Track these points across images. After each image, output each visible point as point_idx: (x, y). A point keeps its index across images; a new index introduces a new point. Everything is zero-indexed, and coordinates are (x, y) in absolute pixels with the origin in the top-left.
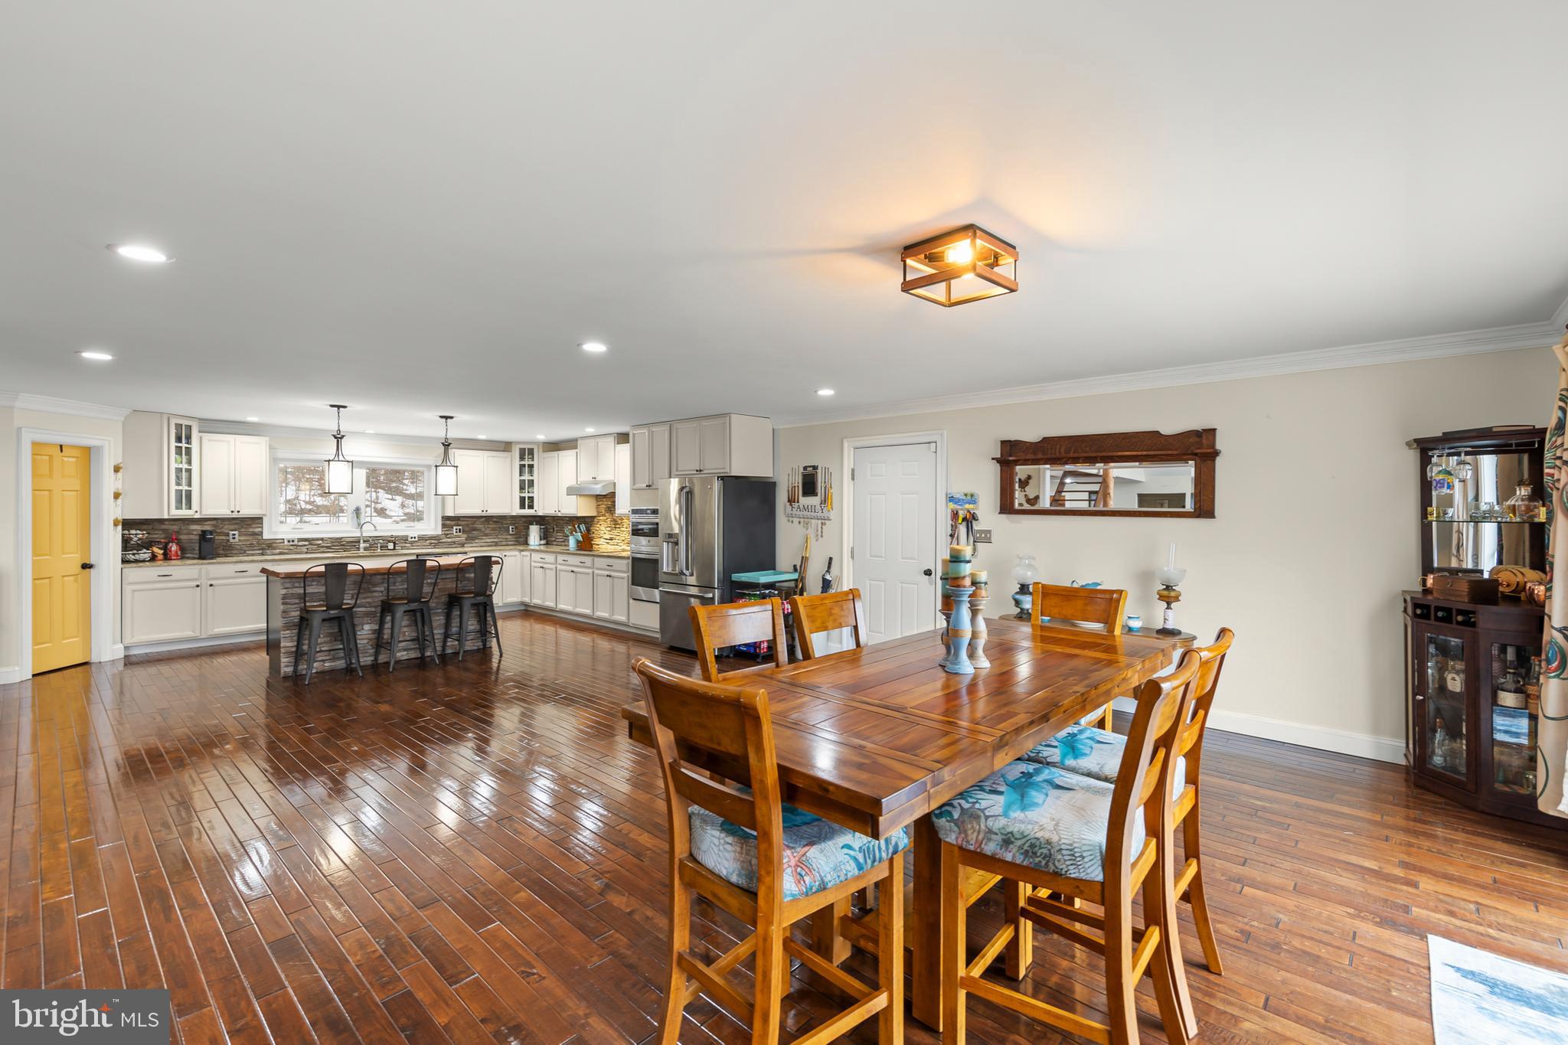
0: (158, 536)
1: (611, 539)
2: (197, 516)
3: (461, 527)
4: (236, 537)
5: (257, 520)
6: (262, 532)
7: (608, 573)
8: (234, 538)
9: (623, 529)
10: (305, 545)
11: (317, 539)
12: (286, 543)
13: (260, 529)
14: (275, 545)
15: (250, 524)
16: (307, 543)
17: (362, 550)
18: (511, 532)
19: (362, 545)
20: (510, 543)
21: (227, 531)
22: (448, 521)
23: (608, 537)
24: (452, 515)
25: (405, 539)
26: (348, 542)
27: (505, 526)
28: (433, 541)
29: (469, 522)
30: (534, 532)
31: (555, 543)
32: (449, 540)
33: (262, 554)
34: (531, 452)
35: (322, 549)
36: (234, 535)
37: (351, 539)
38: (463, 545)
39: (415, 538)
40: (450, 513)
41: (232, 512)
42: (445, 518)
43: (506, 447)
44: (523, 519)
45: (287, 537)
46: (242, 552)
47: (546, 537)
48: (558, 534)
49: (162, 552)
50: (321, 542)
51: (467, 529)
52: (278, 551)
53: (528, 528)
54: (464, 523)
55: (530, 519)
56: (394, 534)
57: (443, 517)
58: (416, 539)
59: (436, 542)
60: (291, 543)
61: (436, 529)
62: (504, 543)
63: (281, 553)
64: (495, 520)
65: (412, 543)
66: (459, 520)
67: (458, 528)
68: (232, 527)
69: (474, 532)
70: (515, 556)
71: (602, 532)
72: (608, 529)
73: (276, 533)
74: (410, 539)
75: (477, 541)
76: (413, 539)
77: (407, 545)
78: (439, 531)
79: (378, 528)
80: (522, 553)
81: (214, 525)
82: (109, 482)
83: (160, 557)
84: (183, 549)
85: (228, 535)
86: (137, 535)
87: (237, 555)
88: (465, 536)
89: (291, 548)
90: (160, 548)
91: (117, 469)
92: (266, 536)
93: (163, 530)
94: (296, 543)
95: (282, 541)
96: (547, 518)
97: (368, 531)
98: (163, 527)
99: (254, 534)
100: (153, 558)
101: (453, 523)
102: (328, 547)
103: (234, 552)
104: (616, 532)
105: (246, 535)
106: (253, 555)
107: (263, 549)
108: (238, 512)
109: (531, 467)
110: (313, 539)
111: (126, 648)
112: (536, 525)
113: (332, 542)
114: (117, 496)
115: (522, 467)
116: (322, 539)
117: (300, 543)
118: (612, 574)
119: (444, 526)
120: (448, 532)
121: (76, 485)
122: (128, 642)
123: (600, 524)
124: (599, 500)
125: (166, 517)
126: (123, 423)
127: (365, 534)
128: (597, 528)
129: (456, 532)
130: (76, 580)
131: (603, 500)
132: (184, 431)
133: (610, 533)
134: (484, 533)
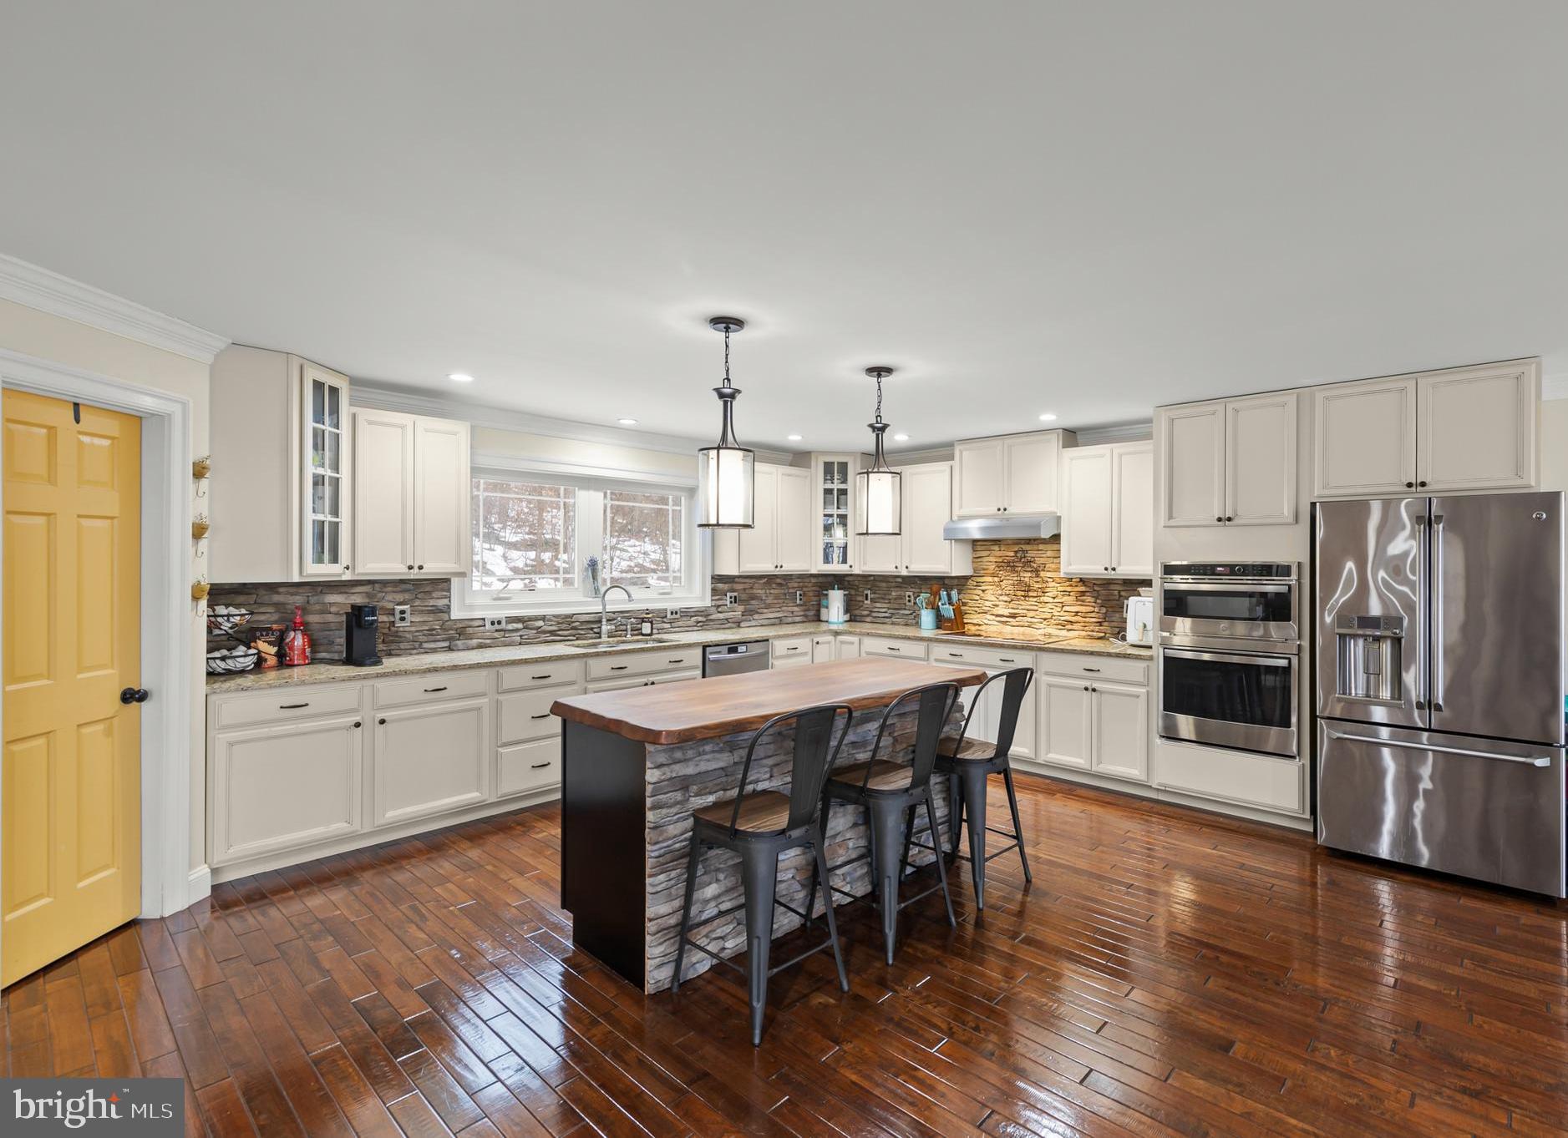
0: (268, 619)
1: (1013, 616)
2: (347, 576)
3: (736, 594)
4: (410, 621)
5: (441, 584)
6: (449, 607)
7: (1087, 684)
8: (403, 619)
9: (1046, 599)
10: (517, 630)
11: (536, 618)
12: (488, 626)
13: (445, 601)
14: (470, 630)
15: (430, 590)
16: (520, 626)
17: (604, 638)
18: (798, 602)
19: (605, 628)
20: (798, 619)
21: (390, 606)
22: (721, 582)
23: (1006, 612)
24: (736, 573)
25: (662, 615)
26: (583, 624)
27: (791, 591)
28: (700, 619)
29: (746, 586)
30: (836, 598)
31: (868, 619)
32: (721, 616)
33: (450, 649)
34: (843, 467)
35: (543, 637)
36: (403, 612)
37: (587, 618)
38: (738, 624)
39: (676, 613)
40: (729, 568)
41: (410, 568)
42: (717, 579)
43: (798, 458)
44: (813, 580)
45: (491, 614)
46: (417, 645)
49: (273, 650)
50: (541, 623)
51: (744, 596)
52: (475, 642)
53: (826, 595)
54: (740, 588)
55: (830, 579)
56: (651, 606)
57: (712, 578)
58: (678, 616)
59: (704, 619)
60: (497, 627)
61: (703, 598)
62: (790, 620)
63: (480, 646)
64: (778, 581)
65: (672, 622)
66: (733, 582)
67: (732, 596)
68: (400, 597)
69: (753, 602)
70: (829, 643)
71: (987, 603)
72: (1006, 598)
73: (471, 607)
74: (669, 616)
75: (756, 616)
76: (674, 617)
77: (669, 626)
78: (707, 602)
79: (634, 597)
80: (840, 638)
81: (368, 595)
82: (184, 500)
83: (272, 661)
84: (313, 644)
85: (392, 612)
86: (232, 618)
87: (408, 652)
88: (741, 608)
89: (496, 635)
90: (270, 643)
91: (199, 472)
92: (456, 614)
93: (276, 605)
94: (503, 625)
95: (481, 623)
97: (615, 606)
98: (276, 598)
99: (437, 611)
100: (260, 664)
101: (726, 588)
102: (552, 633)
103: (402, 646)
104: (1025, 604)
105: (422, 612)
106: (434, 651)
107: (450, 639)
108: (421, 568)
109: (843, 492)
110: (530, 620)
111: (215, 871)
112: (839, 589)
113: (559, 623)
114: (199, 532)
115: (828, 492)
116: (543, 618)
117: (510, 627)
118: (1096, 685)
119: (714, 591)
120: (720, 603)
121: (111, 503)
122: (218, 858)
123: (983, 591)
124: (983, 548)
125: (296, 579)
126: (212, 368)
127: (609, 608)
128: (977, 598)
129: (731, 602)
130: (109, 733)
131: (996, 548)
132: (326, 398)
133: (1011, 605)
134: (765, 603)
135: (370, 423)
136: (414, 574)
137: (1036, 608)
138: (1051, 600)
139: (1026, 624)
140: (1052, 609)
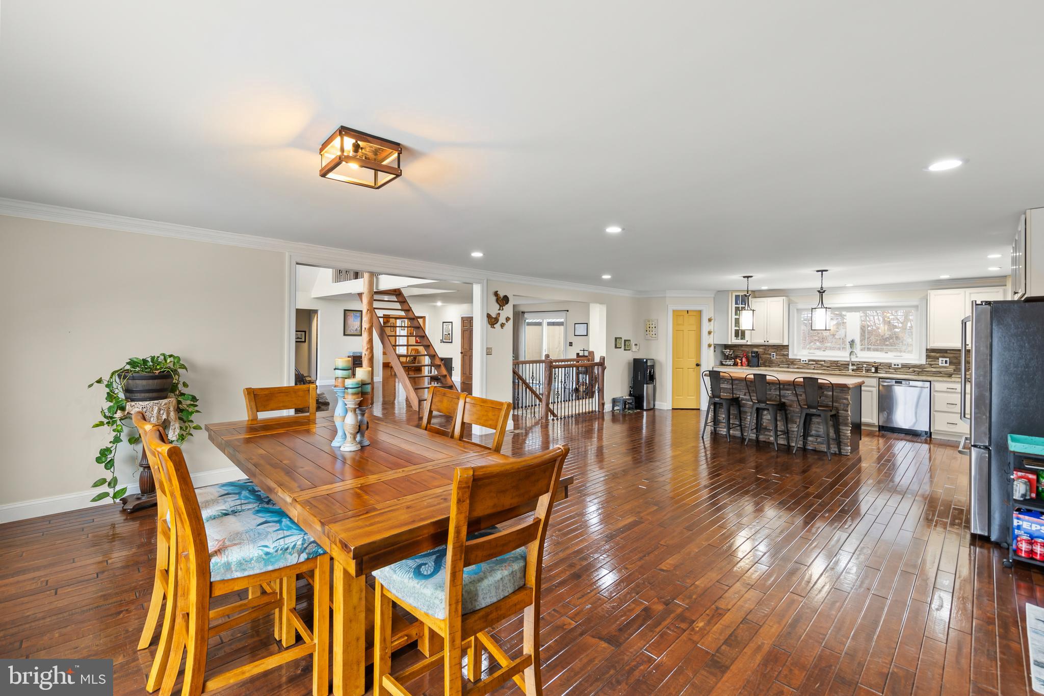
0: (739, 353)
2: (751, 343)
3: (948, 359)
4: (774, 356)
5: (786, 347)
6: (788, 354)
11: (821, 361)
12: (802, 362)
13: (787, 352)
14: (795, 362)
15: (782, 349)
16: (814, 363)
17: (850, 371)
19: (851, 367)
21: (770, 353)
22: (933, 354)
24: (930, 347)
25: (889, 366)
26: (842, 364)
28: (916, 369)
29: (957, 355)
32: (934, 370)
33: (788, 368)
35: (824, 368)
37: (844, 363)
38: (950, 375)
39: (898, 365)
40: (934, 346)
41: (765, 341)
42: (930, 351)
45: (803, 358)
46: (778, 365)
49: (740, 361)
50: (823, 363)
51: (951, 360)
52: (796, 366)
54: (952, 355)
56: (876, 361)
57: (927, 350)
58: (900, 366)
59: (920, 370)
60: (805, 362)
61: (920, 359)
63: (798, 368)
65: (895, 369)
66: (947, 353)
67: (944, 359)
68: (773, 350)
73: (796, 355)
74: (893, 366)
76: (896, 366)
77: (891, 370)
78: (923, 361)
81: (764, 349)
82: (706, 327)
83: (739, 364)
85: (770, 355)
86: (727, 352)
87: (775, 366)
88: (953, 367)
89: (805, 365)
91: (710, 320)
92: (791, 357)
93: (742, 350)
94: (807, 362)
95: (799, 360)
99: (784, 355)
100: (735, 364)
101: (938, 355)
102: (828, 367)
103: (773, 364)
105: (780, 355)
106: (783, 367)
107: (788, 364)
108: (768, 341)
110: (818, 361)
114: (710, 333)
116: (824, 361)
117: (810, 363)
119: (928, 357)
120: (933, 363)
121: (694, 328)
125: (730, 343)
126: (714, 298)
127: (853, 360)
129: (942, 363)
130: (694, 371)
132: (740, 298)
135: (756, 301)
136: (766, 343)
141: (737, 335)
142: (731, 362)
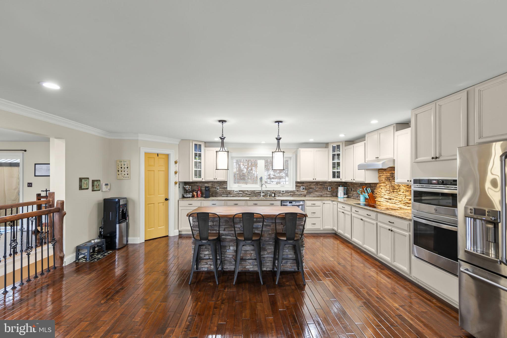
0: (195, 188)
1: (390, 199)
2: (203, 180)
3: (304, 187)
4: (219, 190)
5: (225, 183)
6: (227, 187)
7: (390, 228)
8: (218, 190)
9: (399, 193)
10: (241, 193)
11: (246, 191)
12: (235, 192)
13: (226, 186)
14: (231, 193)
15: (223, 183)
16: (242, 192)
17: (262, 197)
18: (329, 190)
19: (262, 194)
20: (329, 196)
21: (216, 187)
22: (299, 184)
23: (387, 197)
24: (299, 181)
25: (279, 192)
26: (257, 193)
27: (325, 187)
28: (292, 193)
29: (308, 185)
30: (341, 190)
31: (352, 197)
32: (299, 193)
33: (227, 196)
34: (338, 147)
35: (247, 195)
36: (218, 188)
38: (305, 196)
39: (284, 191)
40: (299, 180)
42: (297, 183)
43: (326, 145)
44: (335, 184)
45: (236, 190)
46: (220, 195)
47: (347, 193)
48: (354, 192)
49: (196, 194)
50: (247, 192)
51: (307, 188)
52: (232, 195)
53: (338, 188)
54: (306, 185)
55: (339, 183)
56: (275, 189)
57: (296, 182)
59: (293, 194)
60: (237, 192)
61: (293, 188)
62: (325, 196)
63: (233, 196)
64: (321, 183)
65: (282, 194)
66: (303, 183)
67: (303, 187)
68: (217, 185)
69: (310, 190)
70: (330, 204)
71: (383, 194)
72: (388, 192)
73: (232, 188)
74: (281, 192)
75: (312, 194)
76: (283, 192)
77: (280, 195)
78: (294, 189)
79: (267, 187)
80: (333, 202)
82: (173, 168)
83: (196, 196)
84: (202, 193)
85: (216, 188)
86: (187, 187)
87: (219, 196)
88: (306, 191)
89: (237, 194)
90: (196, 193)
91: (176, 163)
92: (228, 189)
94: (238, 192)
95: (233, 191)
96: (348, 183)
97: (264, 189)
98: (197, 185)
99: (224, 188)
100: (193, 196)
101: (300, 185)
102: (250, 195)
103: (218, 195)
104: (394, 195)
105: (222, 188)
106: (224, 197)
107: (227, 194)
108: (216, 179)
109: (339, 155)
110: (244, 191)
111: (179, 231)
112: (342, 187)
113: (251, 192)
114: (176, 173)
115: (334, 155)
116: (247, 191)
117: (240, 192)
118: (393, 229)
119: (296, 186)
120: (298, 189)
121: (163, 168)
122: (180, 229)
123: (382, 189)
124: (381, 172)
125: (191, 181)
126: (179, 145)
127: (263, 189)
128: (380, 191)
129: (302, 189)
130: (163, 205)
131: (385, 172)
132: (198, 147)
133: (390, 195)
134: (315, 190)
135: (207, 150)
137: (396, 196)
138: (402, 193)
139: (394, 203)
140: (402, 197)
141: (196, 175)
142: (190, 195)
